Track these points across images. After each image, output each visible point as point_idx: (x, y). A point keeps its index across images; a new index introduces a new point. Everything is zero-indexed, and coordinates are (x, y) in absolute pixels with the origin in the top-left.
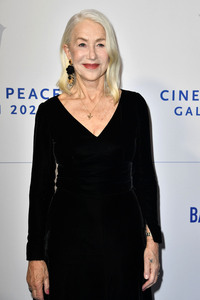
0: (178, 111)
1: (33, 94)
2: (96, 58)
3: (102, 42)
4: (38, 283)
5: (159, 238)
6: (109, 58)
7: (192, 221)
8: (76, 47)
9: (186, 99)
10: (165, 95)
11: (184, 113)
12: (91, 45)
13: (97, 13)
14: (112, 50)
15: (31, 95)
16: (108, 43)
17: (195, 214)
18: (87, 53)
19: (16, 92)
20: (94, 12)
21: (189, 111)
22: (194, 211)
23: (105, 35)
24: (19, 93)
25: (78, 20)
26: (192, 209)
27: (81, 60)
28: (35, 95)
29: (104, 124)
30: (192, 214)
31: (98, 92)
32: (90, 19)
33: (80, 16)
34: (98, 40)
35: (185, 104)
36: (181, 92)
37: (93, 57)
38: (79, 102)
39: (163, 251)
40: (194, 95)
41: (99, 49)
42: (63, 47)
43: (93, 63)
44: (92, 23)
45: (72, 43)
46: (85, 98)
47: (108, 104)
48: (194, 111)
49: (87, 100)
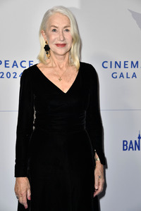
0: (114, 75)
1: (15, 64)
2: (64, 39)
3: (68, 28)
4: (23, 192)
5: (104, 161)
6: (73, 39)
7: (124, 150)
8: (50, 32)
9: (120, 67)
10: (105, 65)
11: (118, 77)
12: (61, 30)
13: (64, 8)
14: (75, 34)
15: (14, 65)
16: (72, 29)
17: (126, 145)
18: (58, 36)
19: (3, 63)
20: (62, 7)
21: (122, 75)
22: (125, 143)
23: (70, 23)
24: (6, 64)
25: (51, 13)
26: (124, 141)
27: (54, 41)
28: (16, 65)
29: (70, 85)
30: (124, 145)
31: (65, 63)
32: (59, 12)
33: (52, 10)
34: (65, 27)
35: (119, 71)
36: (116, 62)
37: (62, 39)
38: (52, 69)
39: (106, 170)
40: (125, 65)
41: (66, 33)
42: (41, 32)
43: (62, 43)
44: (61, 16)
45: (47, 29)
46: (56, 67)
47: (72, 71)
48: (125, 75)
49: (58, 69)
